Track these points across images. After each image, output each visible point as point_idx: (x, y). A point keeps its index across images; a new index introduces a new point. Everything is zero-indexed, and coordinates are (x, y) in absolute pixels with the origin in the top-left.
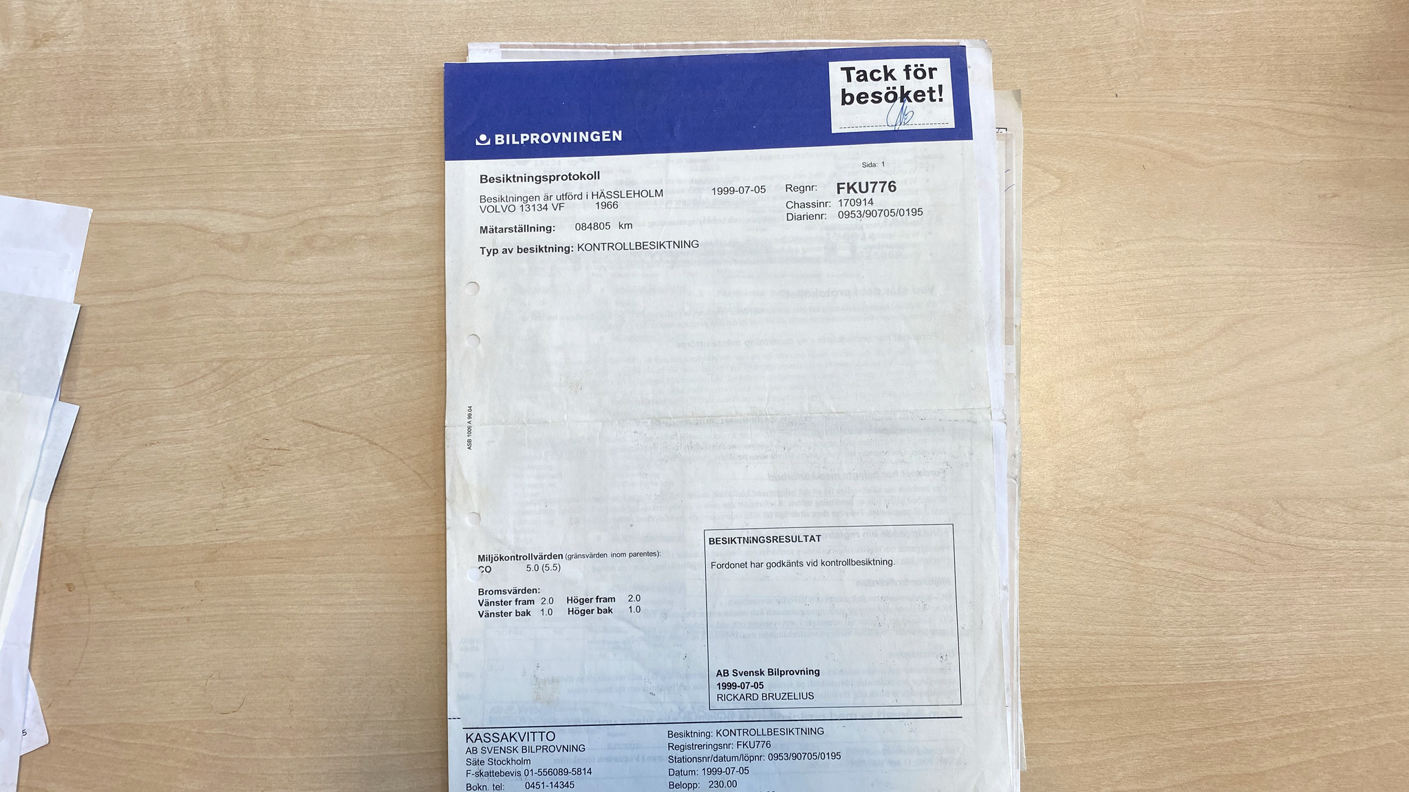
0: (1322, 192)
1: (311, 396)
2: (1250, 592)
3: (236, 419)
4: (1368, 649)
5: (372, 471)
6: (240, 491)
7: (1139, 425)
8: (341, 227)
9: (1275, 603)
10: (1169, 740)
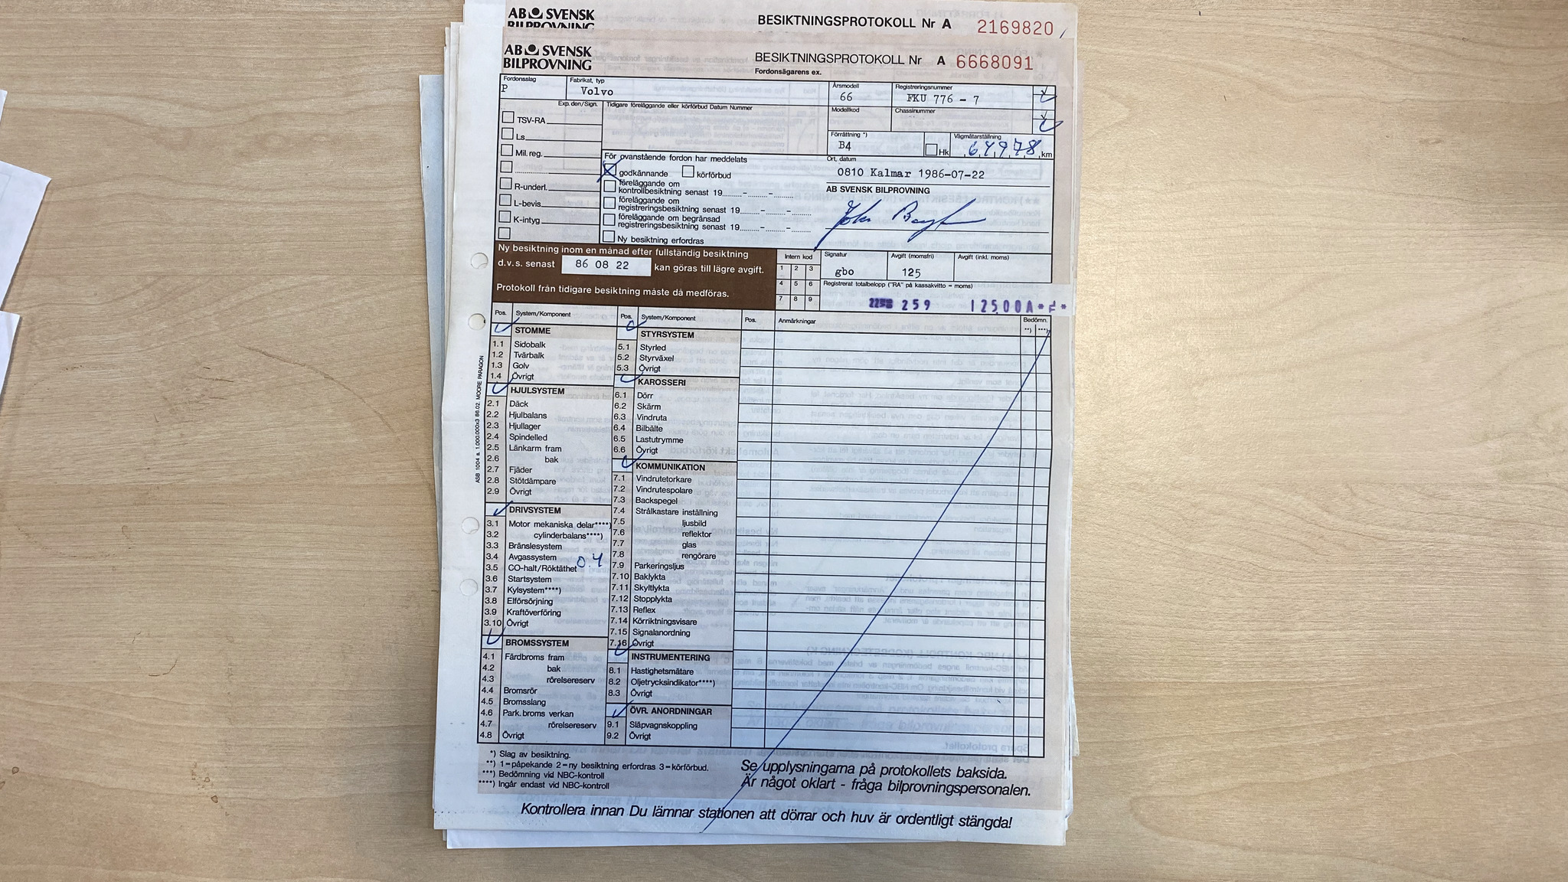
0: (1425, 138)
1: (260, 321)
2: (1310, 585)
3: (173, 342)
4: (1434, 651)
5: (326, 410)
6: (176, 426)
8: (296, 125)
9: (1336, 598)
10: (1209, 744)
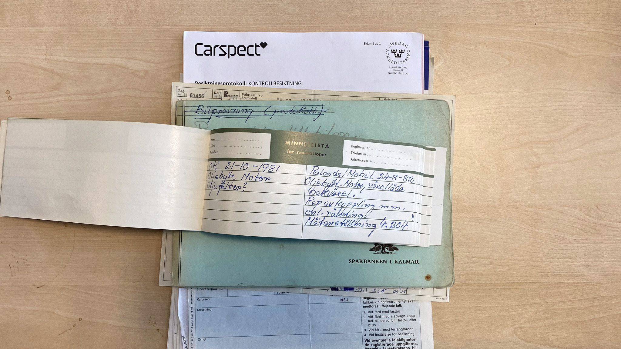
7: (538, 170)
9: (593, 249)
10: (544, 306)
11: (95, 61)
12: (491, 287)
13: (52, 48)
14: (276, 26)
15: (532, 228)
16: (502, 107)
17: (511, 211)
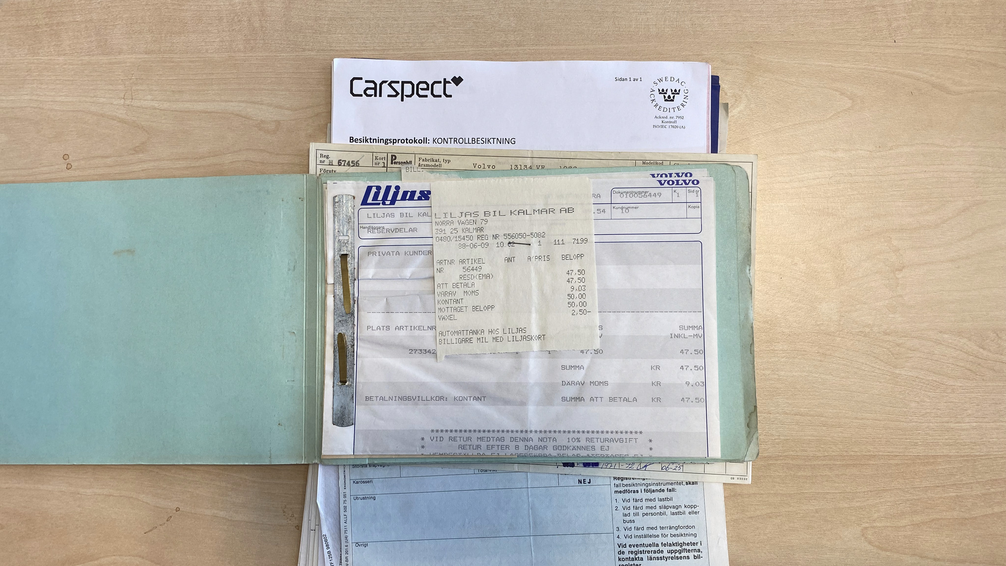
7: (899, 275)
11: (200, 106)
12: (824, 462)
13: (134, 88)
14: (480, 49)
15: (891, 368)
16: (841, 174)
17: (856, 340)
